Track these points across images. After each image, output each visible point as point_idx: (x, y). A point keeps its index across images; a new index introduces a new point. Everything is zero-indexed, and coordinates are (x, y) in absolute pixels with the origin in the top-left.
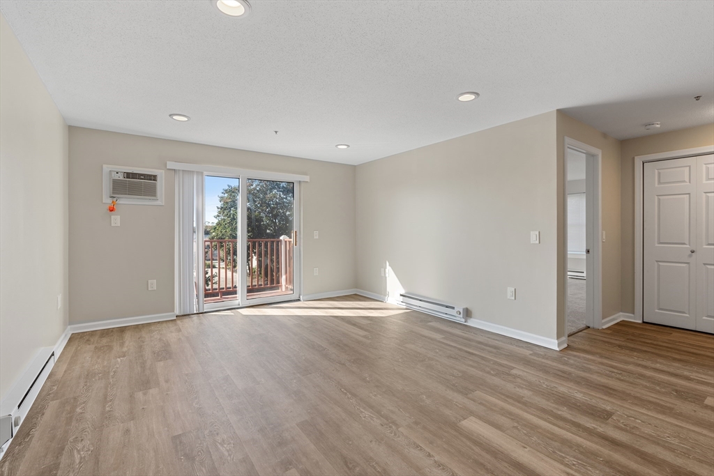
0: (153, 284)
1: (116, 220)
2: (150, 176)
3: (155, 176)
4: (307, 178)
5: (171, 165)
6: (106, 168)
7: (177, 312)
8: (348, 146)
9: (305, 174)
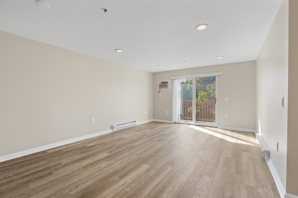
0: (168, 112)
1: (160, 94)
2: (166, 82)
3: (167, 82)
4: (221, 73)
5: (171, 78)
6: (159, 81)
7: (173, 121)
8: (222, 57)
9: (221, 71)
